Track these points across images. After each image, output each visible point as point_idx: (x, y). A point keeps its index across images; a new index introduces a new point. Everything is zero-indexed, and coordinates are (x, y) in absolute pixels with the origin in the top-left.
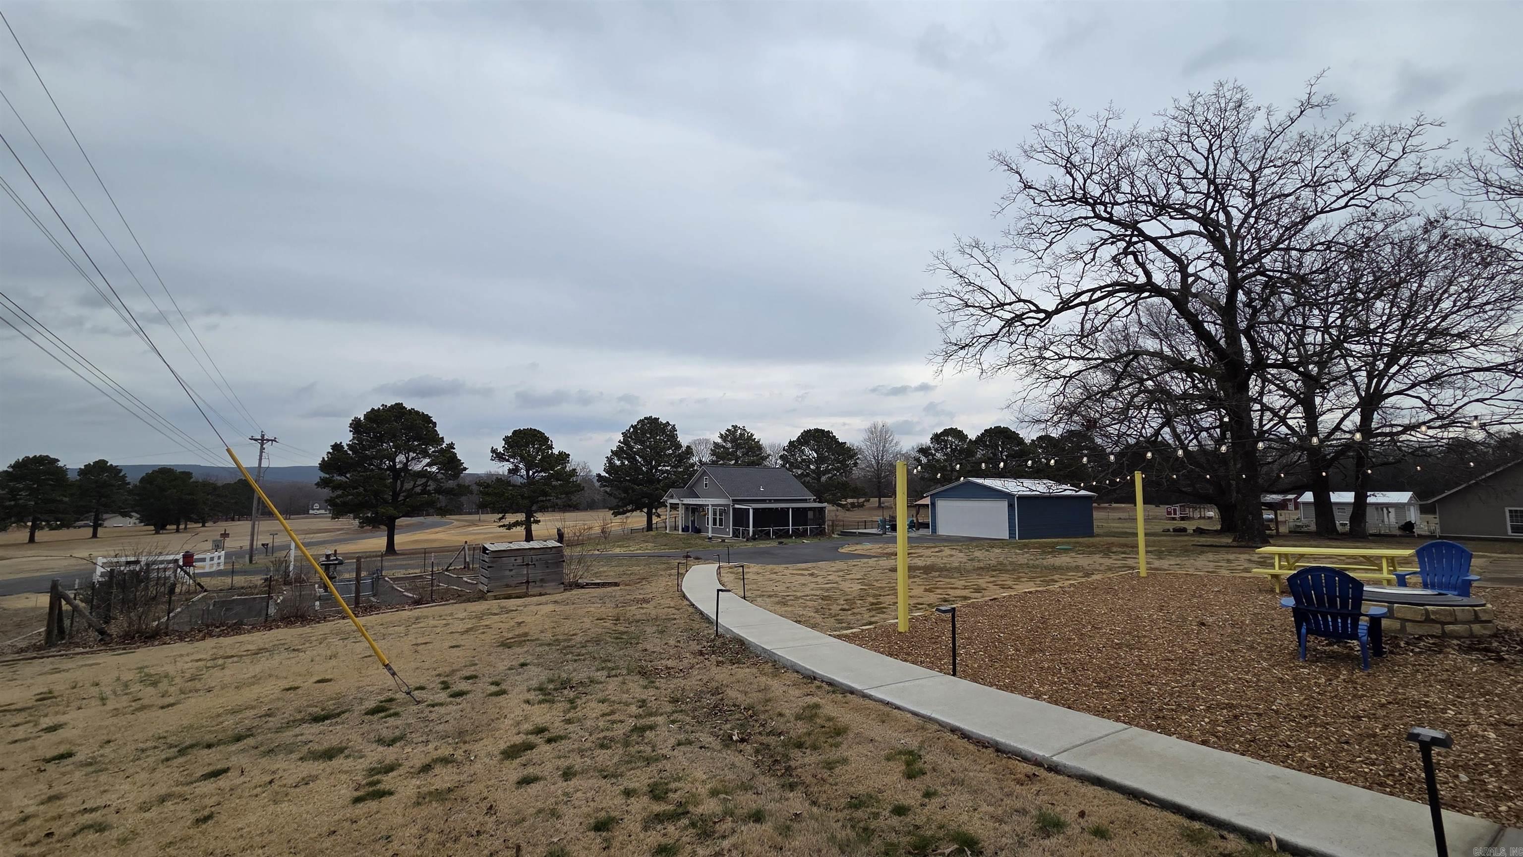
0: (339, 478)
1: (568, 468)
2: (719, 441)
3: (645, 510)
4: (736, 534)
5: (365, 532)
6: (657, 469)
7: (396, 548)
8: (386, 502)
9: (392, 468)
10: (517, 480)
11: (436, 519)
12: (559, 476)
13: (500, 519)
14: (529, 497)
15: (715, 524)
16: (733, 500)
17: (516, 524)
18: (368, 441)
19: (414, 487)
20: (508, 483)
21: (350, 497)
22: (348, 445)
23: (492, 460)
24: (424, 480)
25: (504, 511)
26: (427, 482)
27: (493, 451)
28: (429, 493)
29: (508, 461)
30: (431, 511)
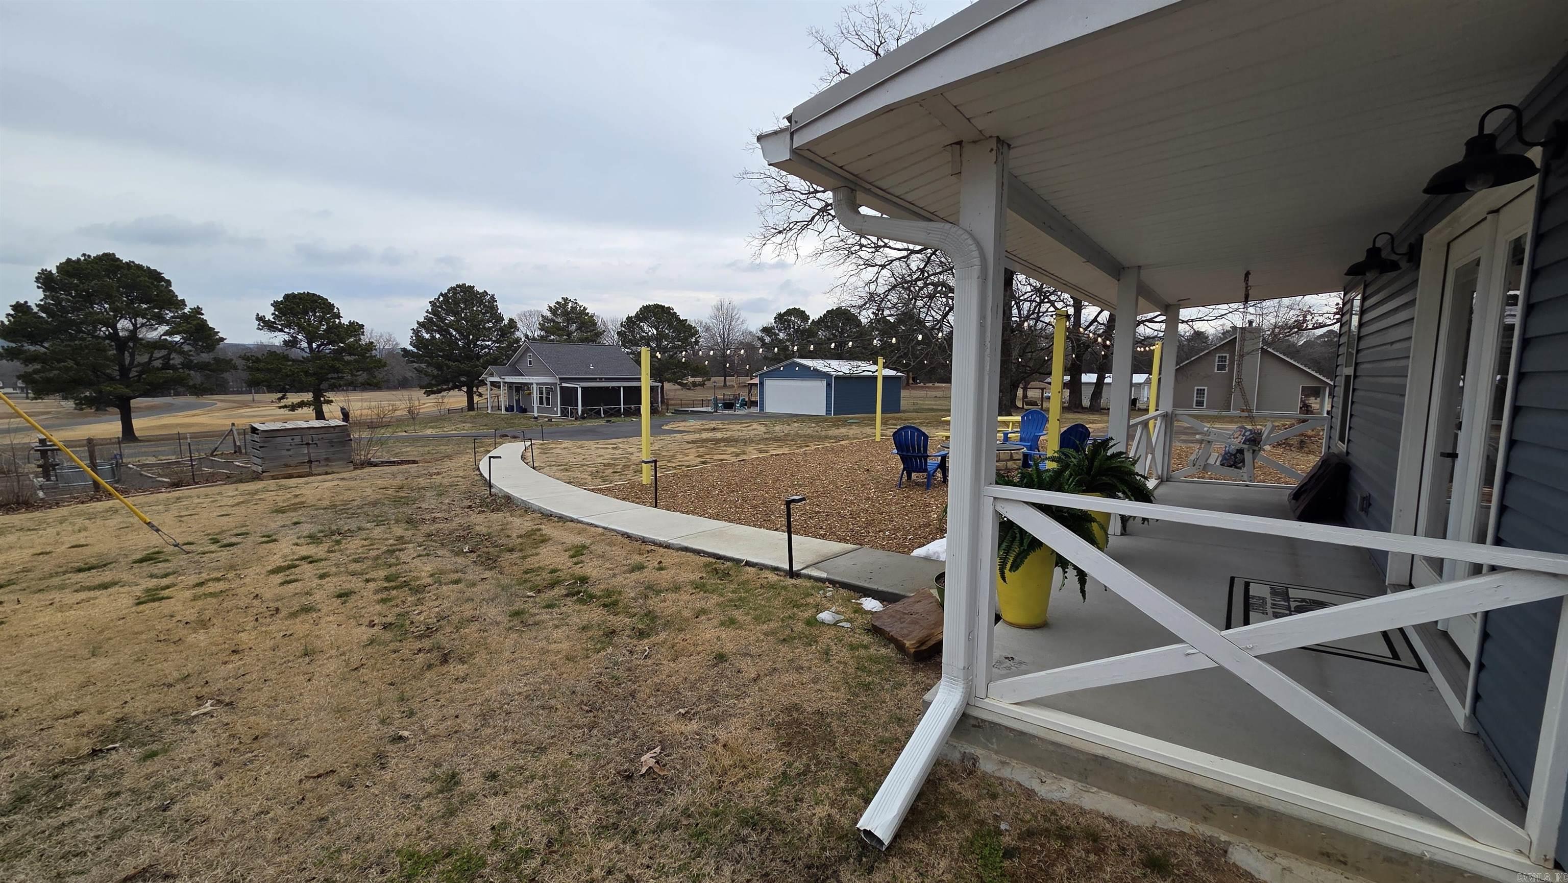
0: (32, 348)
1: (365, 340)
2: (548, 314)
3: (465, 389)
4: (564, 413)
5: (86, 416)
6: (475, 345)
7: (137, 434)
8: (111, 379)
9: (114, 336)
10: (294, 353)
11: (191, 399)
12: (351, 349)
13: (280, 399)
14: (314, 374)
15: (541, 403)
16: (560, 379)
17: (302, 404)
18: (69, 301)
19: (150, 360)
20: (286, 358)
21: (57, 372)
22: (37, 306)
23: (258, 329)
24: (163, 352)
25: (284, 391)
26: (169, 354)
27: (260, 319)
28: (174, 368)
29: (281, 330)
30: (181, 389)
